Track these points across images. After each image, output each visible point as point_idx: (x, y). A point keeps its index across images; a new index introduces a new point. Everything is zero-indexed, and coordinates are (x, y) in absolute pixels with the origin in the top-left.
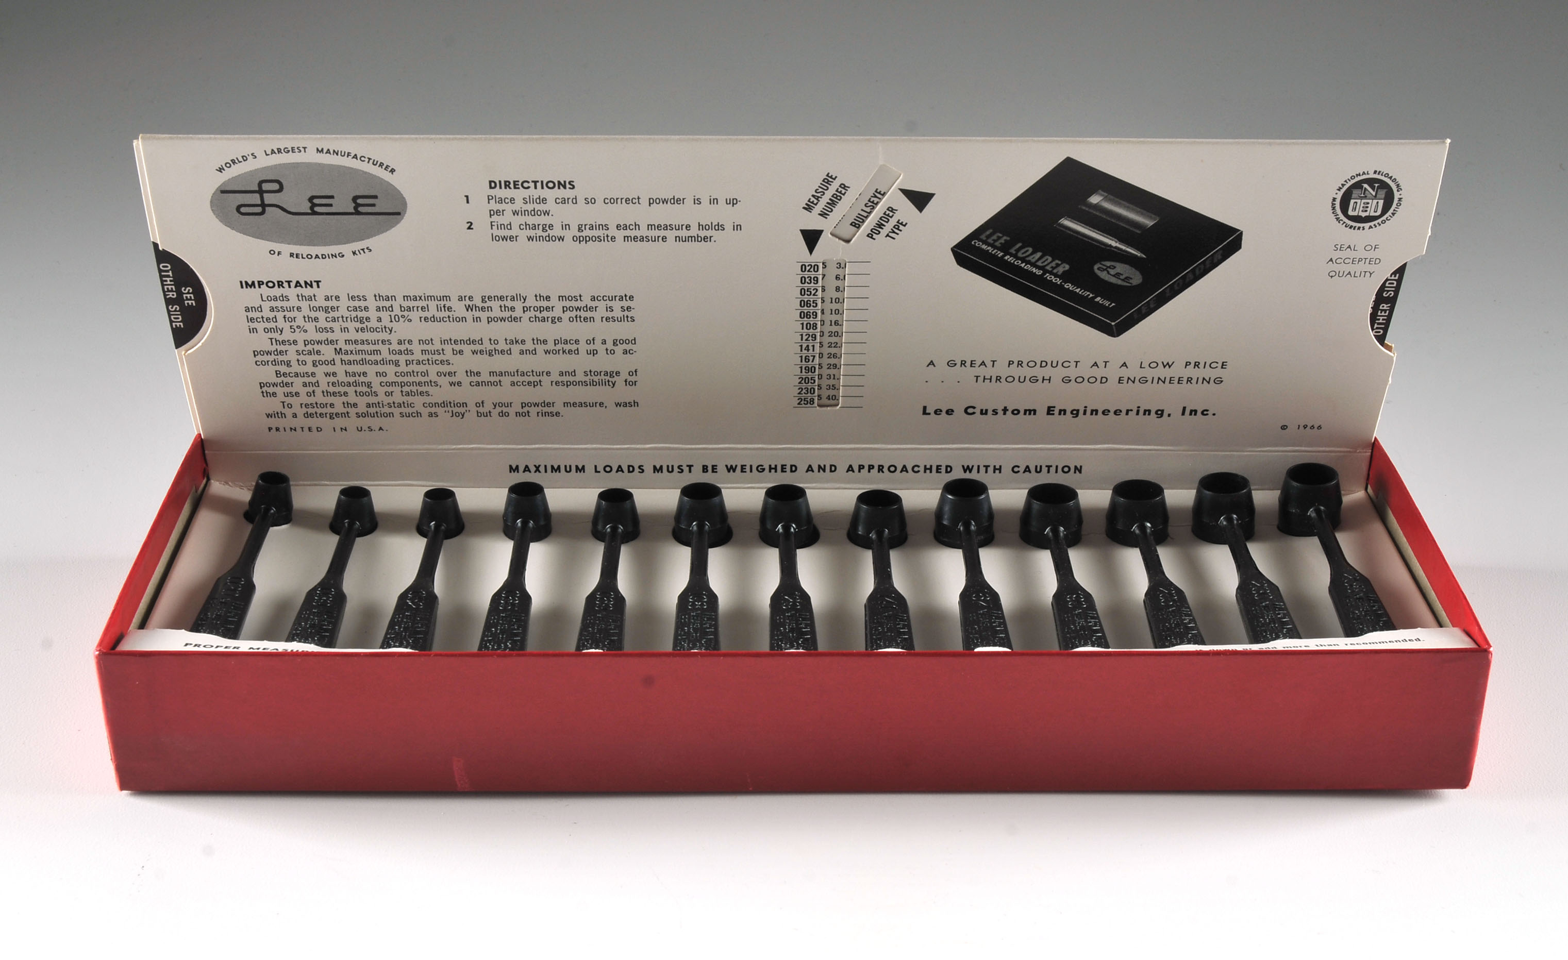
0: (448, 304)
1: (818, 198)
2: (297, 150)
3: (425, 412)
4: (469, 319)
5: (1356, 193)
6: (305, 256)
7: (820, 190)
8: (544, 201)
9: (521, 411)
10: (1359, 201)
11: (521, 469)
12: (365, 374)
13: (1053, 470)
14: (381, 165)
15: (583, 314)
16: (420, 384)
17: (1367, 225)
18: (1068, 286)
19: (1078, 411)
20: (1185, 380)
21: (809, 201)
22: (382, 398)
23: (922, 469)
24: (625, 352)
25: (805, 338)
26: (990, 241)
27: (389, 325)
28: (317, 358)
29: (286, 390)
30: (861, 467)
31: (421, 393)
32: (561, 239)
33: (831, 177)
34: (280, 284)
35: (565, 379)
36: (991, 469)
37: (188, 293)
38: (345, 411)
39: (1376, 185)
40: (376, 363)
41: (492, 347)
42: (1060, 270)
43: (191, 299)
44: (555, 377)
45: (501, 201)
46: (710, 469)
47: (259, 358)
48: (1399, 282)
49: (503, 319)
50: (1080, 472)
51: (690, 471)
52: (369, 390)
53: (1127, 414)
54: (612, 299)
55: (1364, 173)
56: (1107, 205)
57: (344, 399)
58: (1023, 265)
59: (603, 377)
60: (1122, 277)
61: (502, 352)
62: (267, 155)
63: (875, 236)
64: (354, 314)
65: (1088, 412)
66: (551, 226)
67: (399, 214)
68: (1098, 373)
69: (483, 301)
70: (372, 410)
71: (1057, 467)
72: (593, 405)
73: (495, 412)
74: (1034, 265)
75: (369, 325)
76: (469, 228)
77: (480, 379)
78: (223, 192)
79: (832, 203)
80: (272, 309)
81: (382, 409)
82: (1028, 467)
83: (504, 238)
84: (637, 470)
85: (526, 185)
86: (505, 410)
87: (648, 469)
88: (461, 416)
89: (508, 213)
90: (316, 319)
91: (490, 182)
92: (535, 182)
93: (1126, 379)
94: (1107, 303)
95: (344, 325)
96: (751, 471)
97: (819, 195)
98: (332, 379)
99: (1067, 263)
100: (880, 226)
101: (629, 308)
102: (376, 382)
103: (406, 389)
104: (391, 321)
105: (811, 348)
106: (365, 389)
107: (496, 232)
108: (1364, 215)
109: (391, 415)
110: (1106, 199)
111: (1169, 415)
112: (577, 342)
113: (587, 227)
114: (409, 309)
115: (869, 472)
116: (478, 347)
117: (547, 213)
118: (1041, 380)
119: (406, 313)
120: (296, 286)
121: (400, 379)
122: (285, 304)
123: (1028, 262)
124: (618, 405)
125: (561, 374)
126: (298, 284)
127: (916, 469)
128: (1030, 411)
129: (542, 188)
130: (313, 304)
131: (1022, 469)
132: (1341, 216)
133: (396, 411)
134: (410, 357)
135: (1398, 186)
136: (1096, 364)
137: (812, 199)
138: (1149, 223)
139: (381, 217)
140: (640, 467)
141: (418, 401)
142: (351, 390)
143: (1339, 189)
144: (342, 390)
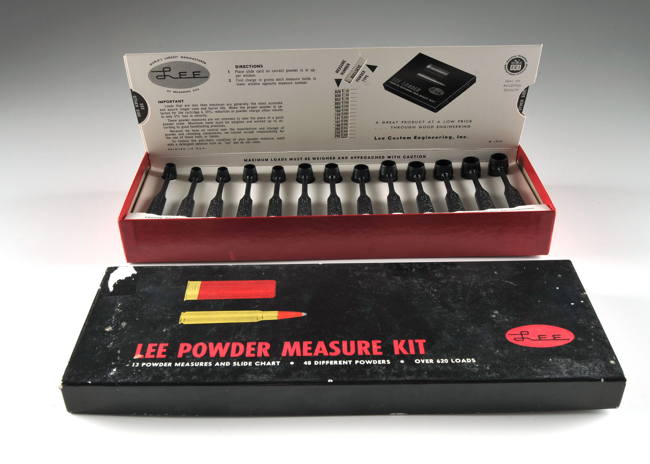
0: (224, 107)
1: (340, 68)
2: (175, 57)
3: (217, 142)
4: (231, 111)
5: (512, 63)
6: (178, 92)
7: (341, 66)
8: (253, 72)
9: (247, 141)
10: (513, 65)
11: (248, 160)
12: (198, 130)
13: (416, 157)
14: (201, 61)
15: (266, 109)
16: (215, 133)
17: (516, 74)
18: (421, 96)
19: (424, 137)
20: (458, 126)
21: (337, 69)
22: (204, 138)
23: (375, 157)
24: (280, 121)
25: (337, 115)
26: (395, 81)
27: (205, 114)
28: (183, 125)
29: (174, 136)
30: (355, 157)
31: (216, 136)
32: (259, 84)
33: (344, 61)
34: (171, 102)
35: (261, 130)
36: (396, 157)
37: (142, 105)
38: (192, 143)
39: (519, 60)
40: (202, 127)
41: (238, 121)
42: (418, 91)
43: (143, 107)
44: (258, 130)
45: (239, 72)
46: (307, 159)
47: (165, 126)
48: (527, 92)
49: (241, 111)
50: (425, 157)
51: (301, 160)
53: (440, 138)
54: (275, 103)
55: (515, 56)
56: (433, 69)
57: (192, 139)
58: (406, 89)
59: (273, 130)
60: (438, 93)
61: (241, 122)
62: (165, 59)
63: (358, 81)
64: (194, 111)
65: (427, 138)
66: (255, 80)
67: (207, 77)
68: (431, 125)
69: (235, 105)
70: (201, 142)
71: (418, 156)
72: (270, 139)
73: (239, 142)
74: (409, 89)
75: (199, 114)
76: (230, 81)
77: (234, 131)
78: (152, 72)
79: (345, 70)
80: (168, 110)
81: (204, 142)
82: (408, 156)
83: (241, 84)
84: (284, 160)
85: (247, 66)
86: (242, 141)
87: (288, 159)
88: (229, 144)
89: (242, 76)
90: (182, 113)
91: (236, 66)
92: (250, 66)
93: (439, 126)
94: (433, 101)
95: (191, 114)
96: (320, 159)
97: (340, 67)
98: (188, 132)
99: (420, 88)
100: (360, 77)
101: (281, 107)
102: (202, 133)
103: (211, 135)
104: (206, 113)
105: (339, 118)
106: (198, 135)
107: (238, 82)
108: (515, 70)
109: (207, 144)
110: (432, 66)
111: (453, 138)
112: (265, 118)
113: (267, 80)
114: (212, 109)
115: (358, 158)
116: (233, 121)
117: (254, 76)
118: (412, 127)
119: (210, 110)
120: (176, 102)
121: (209, 132)
122: (172, 108)
123: (408, 88)
124: (278, 138)
125: (260, 129)
126: (176, 101)
127: (373, 157)
128: (409, 138)
129: (252, 67)
130: (181, 108)
131: (406, 157)
132: (508, 71)
133: (208, 142)
134: (212, 125)
135: (526, 60)
136: (429, 122)
137: (338, 69)
138: (446, 74)
139: (202, 78)
140: (285, 159)
141: (215, 139)
142: (194, 136)
143: (507, 62)
144: (191, 136)
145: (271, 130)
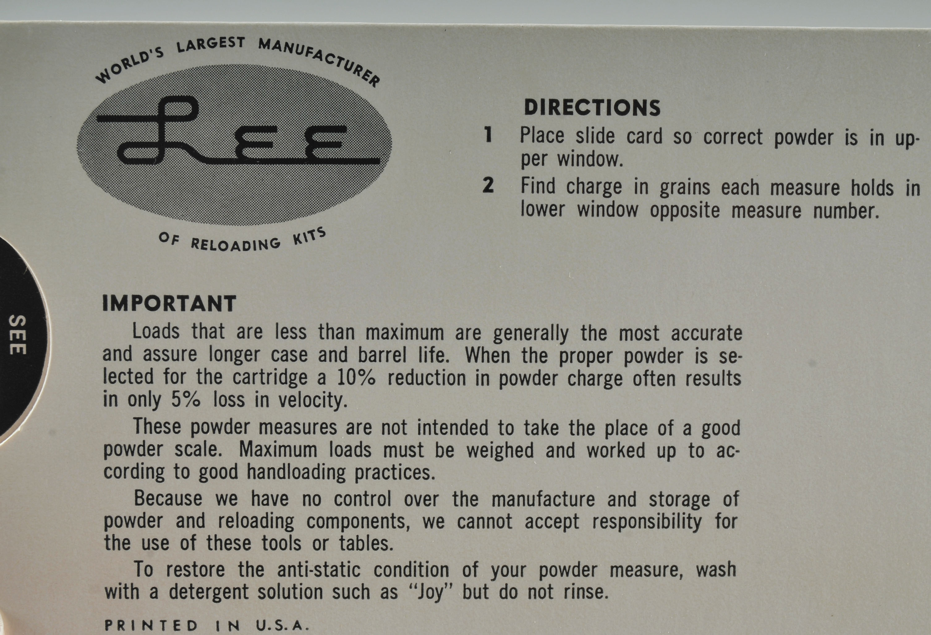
0: (439, 345)
2: (228, 43)
3: (376, 587)
4: (471, 379)
6: (215, 245)
8: (609, 137)
9: (538, 585)
12: (284, 499)
14: (358, 70)
15: (658, 368)
16: (373, 522)
22: (306, 554)
24: (722, 452)
27: (337, 391)
28: (207, 461)
29: (149, 533)
31: (375, 544)
32: (633, 211)
34: (168, 303)
35: (619, 511)
37: (19, 327)
38: (241, 583)
40: (306, 474)
41: (500, 441)
43: (20, 341)
44: (601, 509)
45: (542, 137)
47: (114, 461)
49: (525, 380)
52: (286, 536)
54: (707, 335)
57: (242, 556)
59: (680, 509)
61: (518, 452)
62: (180, 51)
64: (281, 366)
66: (618, 186)
67: (376, 161)
69: (497, 340)
70: (287, 582)
72: (659, 571)
73: (494, 589)
75: (305, 390)
76: (487, 190)
77: (475, 512)
78: (102, 119)
80: (148, 355)
81: (303, 580)
83: (542, 210)
85: (583, 107)
86: (511, 582)
88: (436, 598)
89: (552, 161)
90: (218, 378)
91: (528, 101)
92: (598, 102)
95: (264, 390)
98: (228, 510)
101: (733, 357)
102: (301, 516)
103: (350, 533)
104: (342, 383)
106: (279, 533)
107: (532, 198)
109: (318, 592)
112: (643, 428)
113: (676, 187)
114: (374, 357)
116: (478, 441)
117: (613, 160)
119: (367, 366)
120: (194, 308)
121: (342, 512)
122: (171, 344)
124: (702, 571)
125: (613, 501)
126: (198, 304)
129: (609, 113)
130: (218, 344)
133: (328, 584)
134: (363, 462)
139: (347, 167)
141: (367, 560)
142: (256, 535)
144: (240, 533)
145: (669, 511)
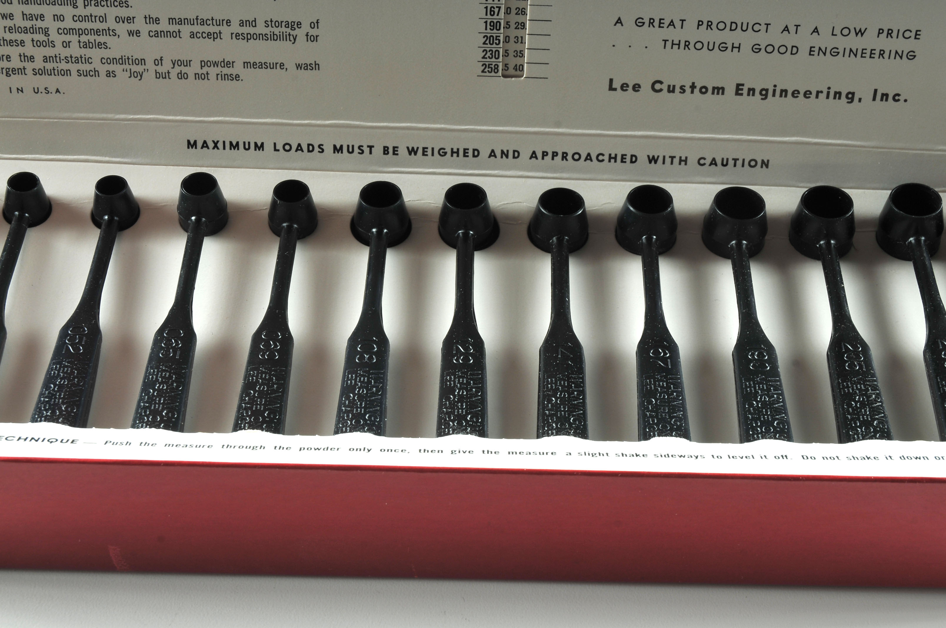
3: (103, 70)
9: (200, 71)
11: (199, 144)
12: (42, 17)
13: (740, 163)
16: (97, 32)
22: (59, 50)
23: (606, 158)
30: (545, 154)
31: (100, 45)
35: (245, 30)
38: (20, 65)
40: (54, 2)
44: (236, 28)
46: (391, 150)
50: (767, 166)
51: (371, 153)
52: (45, 39)
57: (20, 50)
59: (284, 29)
70: (49, 66)
72: (274, 66)
73: (174, 73)
77: (159, 28)
81: (59, 64)
84: (317, 149)
86: (184, 70)
87: (329, 149)
88: (139, 77)
96: (433, 154)
98: (9, 23)
102: (53, 26)
103: (84, 38)
106: (41, 37)
109: (67, 73)
115: (553, 159)
118: (730, 48)
121: (78, 25)
124: (299, 66)
125: (242, 24)
127: (600, 158)
133: (73, 67)
140: (320, 146)
141: (95, 54)
142: (27, 38)
144: (17, 36)
145: (277, 31)
